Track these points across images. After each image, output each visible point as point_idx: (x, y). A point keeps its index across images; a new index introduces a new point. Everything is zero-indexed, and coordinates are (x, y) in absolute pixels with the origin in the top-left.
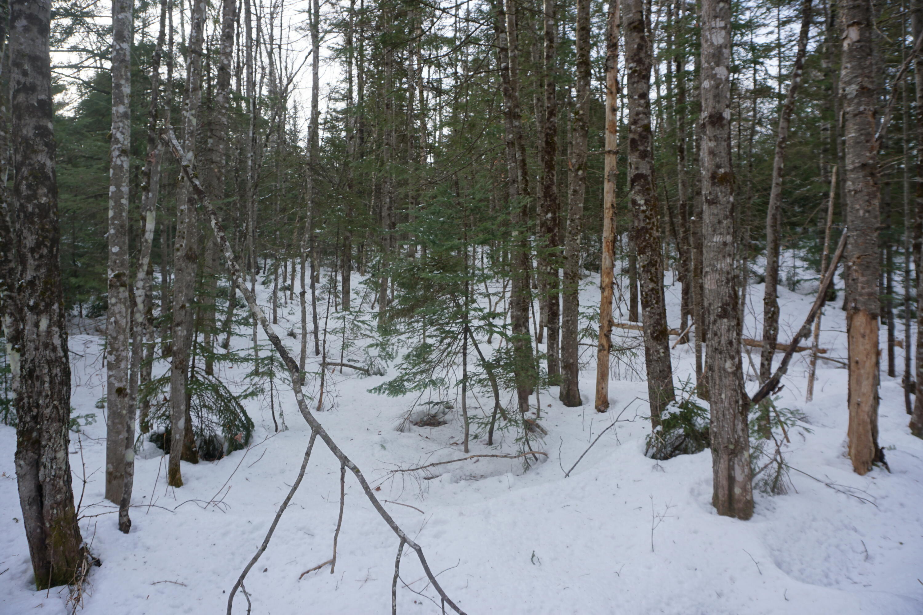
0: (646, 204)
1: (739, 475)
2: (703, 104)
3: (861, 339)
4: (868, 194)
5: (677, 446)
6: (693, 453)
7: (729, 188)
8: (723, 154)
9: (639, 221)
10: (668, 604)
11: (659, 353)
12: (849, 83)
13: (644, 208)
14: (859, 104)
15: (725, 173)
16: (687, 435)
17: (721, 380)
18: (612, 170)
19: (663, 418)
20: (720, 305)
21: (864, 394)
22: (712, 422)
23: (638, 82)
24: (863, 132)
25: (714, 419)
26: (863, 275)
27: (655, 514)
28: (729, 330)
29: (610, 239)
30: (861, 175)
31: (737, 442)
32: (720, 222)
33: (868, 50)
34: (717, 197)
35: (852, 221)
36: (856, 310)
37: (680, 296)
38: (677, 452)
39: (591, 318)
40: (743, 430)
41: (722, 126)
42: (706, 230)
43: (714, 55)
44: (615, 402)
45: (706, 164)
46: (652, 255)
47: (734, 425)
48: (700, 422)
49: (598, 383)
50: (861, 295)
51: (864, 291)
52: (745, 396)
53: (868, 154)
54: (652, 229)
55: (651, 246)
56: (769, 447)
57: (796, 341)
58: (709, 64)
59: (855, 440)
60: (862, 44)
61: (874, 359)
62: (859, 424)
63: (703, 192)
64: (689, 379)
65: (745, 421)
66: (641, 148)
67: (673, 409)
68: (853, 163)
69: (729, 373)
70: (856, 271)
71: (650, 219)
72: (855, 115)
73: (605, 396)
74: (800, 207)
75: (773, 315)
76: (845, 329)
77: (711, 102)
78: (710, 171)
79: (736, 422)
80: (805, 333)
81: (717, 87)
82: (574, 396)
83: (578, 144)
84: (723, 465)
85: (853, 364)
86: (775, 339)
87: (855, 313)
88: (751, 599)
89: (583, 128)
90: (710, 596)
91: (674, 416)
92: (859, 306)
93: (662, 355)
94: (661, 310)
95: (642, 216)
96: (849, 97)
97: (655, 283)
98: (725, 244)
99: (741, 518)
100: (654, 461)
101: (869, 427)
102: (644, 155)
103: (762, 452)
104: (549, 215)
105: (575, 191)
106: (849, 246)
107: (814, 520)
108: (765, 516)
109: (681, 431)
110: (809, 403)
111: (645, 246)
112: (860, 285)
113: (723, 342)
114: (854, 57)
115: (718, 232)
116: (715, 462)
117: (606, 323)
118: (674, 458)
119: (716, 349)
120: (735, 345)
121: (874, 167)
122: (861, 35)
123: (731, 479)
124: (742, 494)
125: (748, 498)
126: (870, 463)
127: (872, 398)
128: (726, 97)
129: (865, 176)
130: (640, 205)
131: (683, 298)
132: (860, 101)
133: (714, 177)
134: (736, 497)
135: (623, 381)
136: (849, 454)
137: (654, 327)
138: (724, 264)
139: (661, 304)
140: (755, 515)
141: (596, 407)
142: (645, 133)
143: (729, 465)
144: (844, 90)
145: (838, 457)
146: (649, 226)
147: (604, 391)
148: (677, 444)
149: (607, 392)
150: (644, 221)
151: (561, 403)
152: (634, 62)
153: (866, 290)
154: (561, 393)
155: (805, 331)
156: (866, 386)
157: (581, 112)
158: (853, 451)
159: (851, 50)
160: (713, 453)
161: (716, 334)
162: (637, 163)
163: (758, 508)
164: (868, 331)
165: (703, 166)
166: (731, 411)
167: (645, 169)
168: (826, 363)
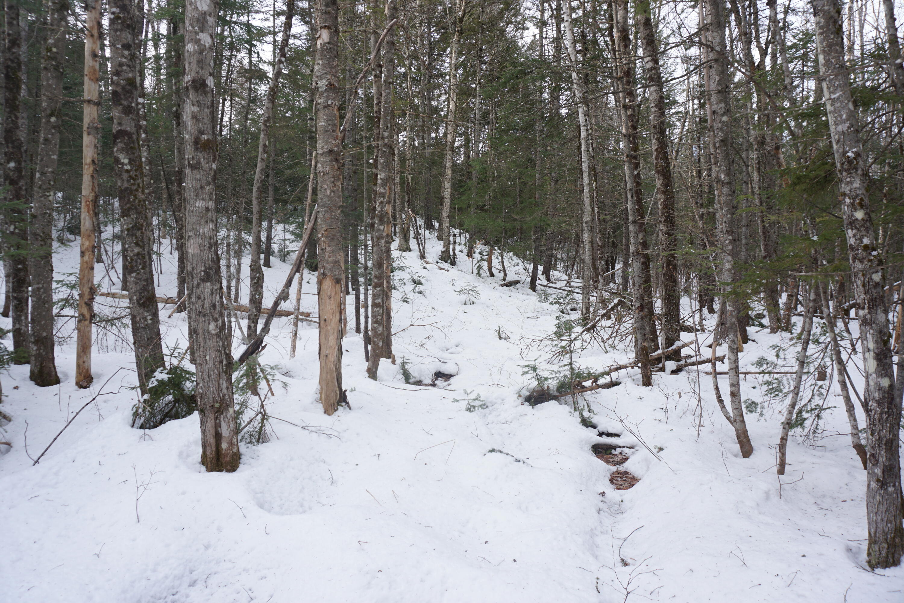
0: (130, 163)
1: (225, 431)
2: (187, 67)
3: (328, 301)
4: (334, 177)
5: (167, 413)
6: (183, 417)
7: (211, 155)
8: (206, 121)
9: (123, 181)
10: (154, 571)
11: (146, 320)
12: (320, 78)
13: (128, 167)
14: (328, 98)
15: (208, 140)
16: (176, 401)
17: (205, 342)
18: (92, 122)
19: (151, 385)
20: (203, 269)
21: (331, 347)
22: (198, 384)
23: (121, 30)
24: (330, 122)
25: (199, 381)
26: (329, 246)
27: (139, 484)
28: (212, 294)
29: (91, 198)
30: (328, 159)
31: (222, 400)
32: (202, 188)
33: (335, 53)
34: (200, 162)
35: (321, 199)
36: (324, 275)
37: (177, 264)
38: (167, 419)
39: (73, 287)
40: (227, 388)
41: (206, 93)
42: (188, 195)
43: (198, 20)
44: (99, 376)
45: (189, 128)
46: (136, 218)
47: (219, 384)
48: (188, 386)
49: (79, 357)
50: (328, 263)
51: (330, 259)
52: (229, 356)
53: (334, 142)
54: (137, 190)
55: (136, 209)
56: (254, 402)
57: (276, 304)
58: (193, 27)
59: (324, 387)
60: (332, 46)
61: (338, 317)
62: (327, 373)
63: (186, 157)
64: (177, 344)
65: (229, 379)
66: (125, 103)
67: (161, 375)
68: (322, 148)
69: (213, 335)
70: (324, 242)
71: (134, 180)
72: (325, 107)
73: (88, 371)
74: (291, 186)
75: (258, 281)
76: (316, 292)
77: (194, 66)
78: (193, 136)
79: (221, 381)
80: (284, 296)
81: (201, 53)
82: (49, 374)
83: (50, 86)
84: (210, 424)
85: (322, 322)
86: (260, 303)
87: (323, 278)
88: (236, 543)
89: (56, 68)
90: (198, 550)
91: (161, 383)
92: (327, 272)
93: (150, 322)
94: (148, 276)
95: (125, 176)
96: (320, 90)
97: (141, 247)
98: (207, 209)
99: (228, 471)
100: (142, 431)
101: (335, 374)
102: (128, 111)
103: (247, 407)
104: (12, 165)
105: (46, 140)
106: (319, 220)
107: (292, 459)
108: (250, 464)
109: (171, 397)
110: (292, 359)
111: (129, 208)
112: (327, 254)
113: (207, 305)
114: (325, 56)
115: (201, 197)
116: (202, 422)
117: (87, 291)
118: (162, 425)
119: (200, 312)
120: (218, 308)
121: (338, 153)
122: (330, 38)
123: (218, 436)
124: (228, 448)
125: (235, 450)
126: (336, 404)
127: (336, 350)
128: (210, 65)
129: (331, 161)
130: (123, 164)
131: (179, 266)
132: (329, 96)
133: (196, 142)
134: (223, 452)
135: (112, 354)
136: (321, 399)
137: (140, 293)
138: (207, 229)
139: (147, 269)
140: (241, 466)
141: (77, 384)
142: (128, 87)
143: (215, 423)
144: (317, 84)
145: (312, 403)
146: (134, 188)
147: (86, 365)
148: (166, 411)
149: (90, 365)
150: (128, 181)
151: (33, 383)
152: (117, 7)
153: (332, 259)
154: (32, 372)
155: (284, 295)
156: (332, 340)
157: (54, 50)
158: (323, 396)
159: (322, 50)
160: (200, 414)
161: (199, 298)
162: (120, 118)
163: (244, 459)
164: (333, 294)
165: (186, 130)
166: (216, 371)
167: (129, 126)
168: (309, 325)
